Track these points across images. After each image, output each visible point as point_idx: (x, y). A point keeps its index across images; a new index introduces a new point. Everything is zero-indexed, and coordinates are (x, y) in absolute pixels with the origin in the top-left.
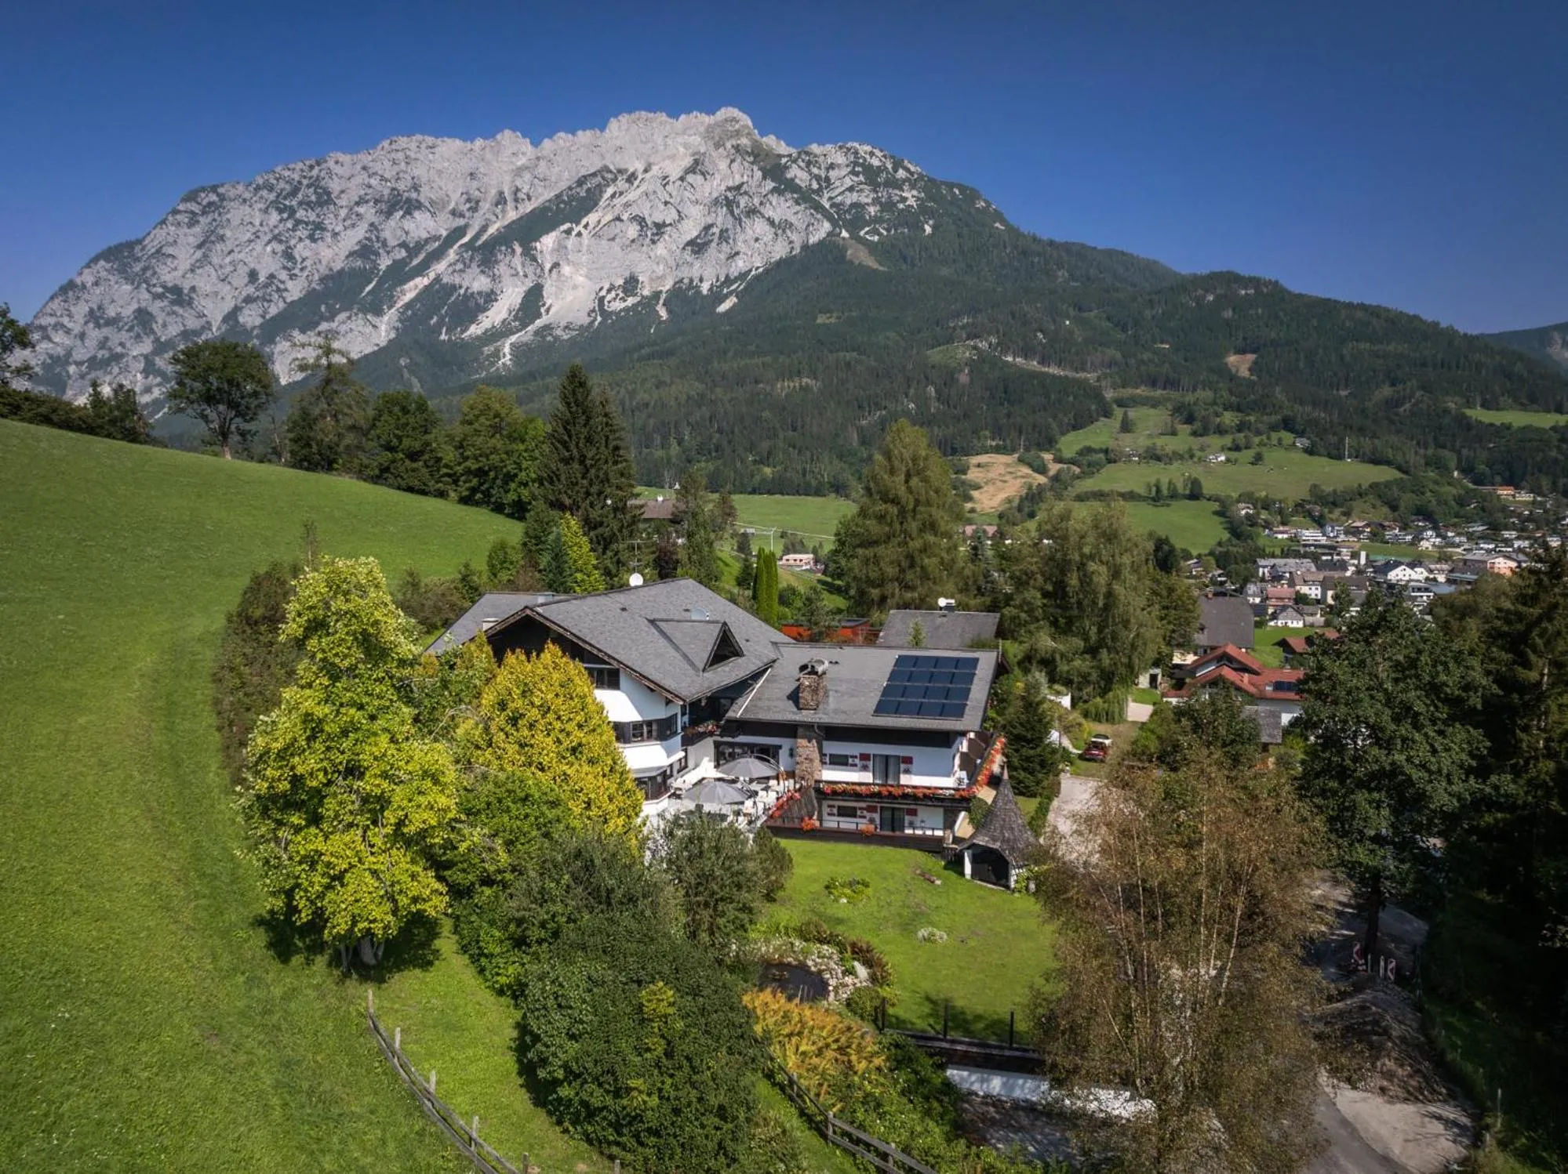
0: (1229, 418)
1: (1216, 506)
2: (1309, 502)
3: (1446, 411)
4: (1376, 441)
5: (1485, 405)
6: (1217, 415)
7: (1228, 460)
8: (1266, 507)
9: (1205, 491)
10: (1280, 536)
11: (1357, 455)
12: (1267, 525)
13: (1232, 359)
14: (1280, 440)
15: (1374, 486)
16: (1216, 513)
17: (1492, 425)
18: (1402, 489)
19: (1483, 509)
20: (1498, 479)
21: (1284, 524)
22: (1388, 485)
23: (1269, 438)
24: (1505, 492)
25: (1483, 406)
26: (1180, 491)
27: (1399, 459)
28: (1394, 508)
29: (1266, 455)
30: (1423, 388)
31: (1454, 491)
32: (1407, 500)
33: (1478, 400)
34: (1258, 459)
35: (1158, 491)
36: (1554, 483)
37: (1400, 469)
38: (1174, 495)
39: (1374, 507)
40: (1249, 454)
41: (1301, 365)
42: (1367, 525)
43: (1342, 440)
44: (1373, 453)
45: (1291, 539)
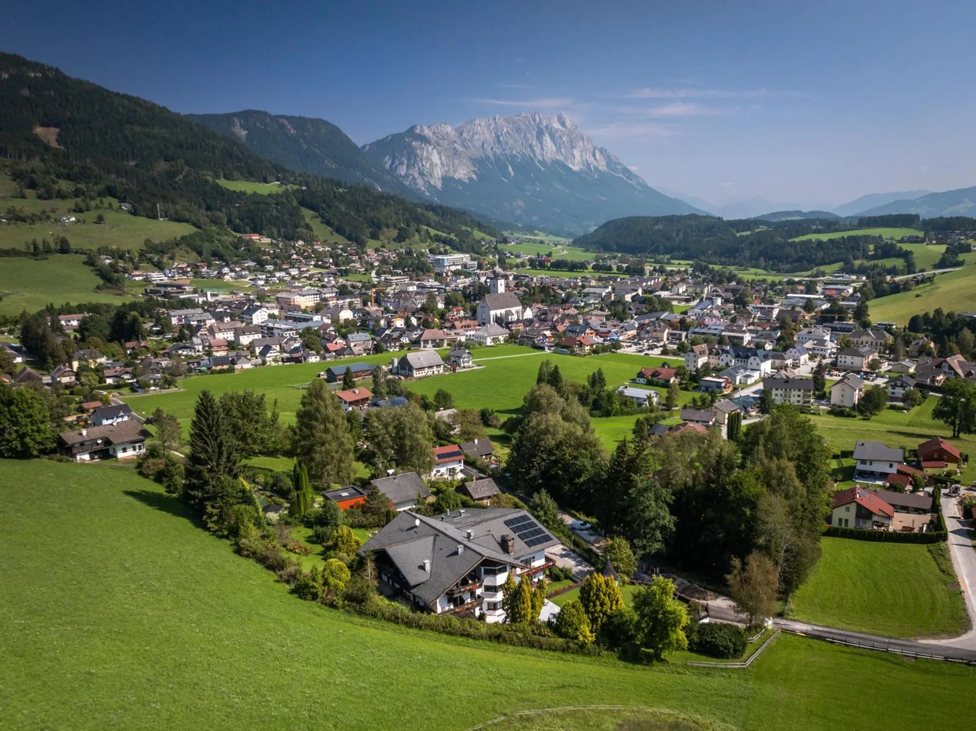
0: (64, 185)
1: (84, 258)
2: (147, 252)
3: (207, 182)
4: (177, 206)
5: (227, 177)
6: (54, 182)
7: (78, 221)
8: (121, 257)
9: (72, 247)
10: (137, 278)
11: (166, 215)
12: (125, 271)
13: (39, 130)
14: (110, 204)
15: (183, 238)
16: (85, 263)
17: (235, 192)
18: (202, 240)
19: (249, 250)
20: (248, 228)
21: (136, 269)
22: (192, 237)
23: (101, 202)
24: (255, 237)
25: (225, 177)
26: (53, 246)
27: (194, 218)
28: (200, 253)
29: (105, 216)
30: (187, 164)
31: (230, 239)
32: (207, 247)
33: (222, 173)
34: (100, 220)
35: (36, 248)
36: (279, 231)
37: (194, 224)
38: (48, 251)
39: (187, 252)
40: (92, 215)
41: (97, 141)
42: (188, 266)
43: (155, 205)
44: (176, 214)
45: (144, 280)
